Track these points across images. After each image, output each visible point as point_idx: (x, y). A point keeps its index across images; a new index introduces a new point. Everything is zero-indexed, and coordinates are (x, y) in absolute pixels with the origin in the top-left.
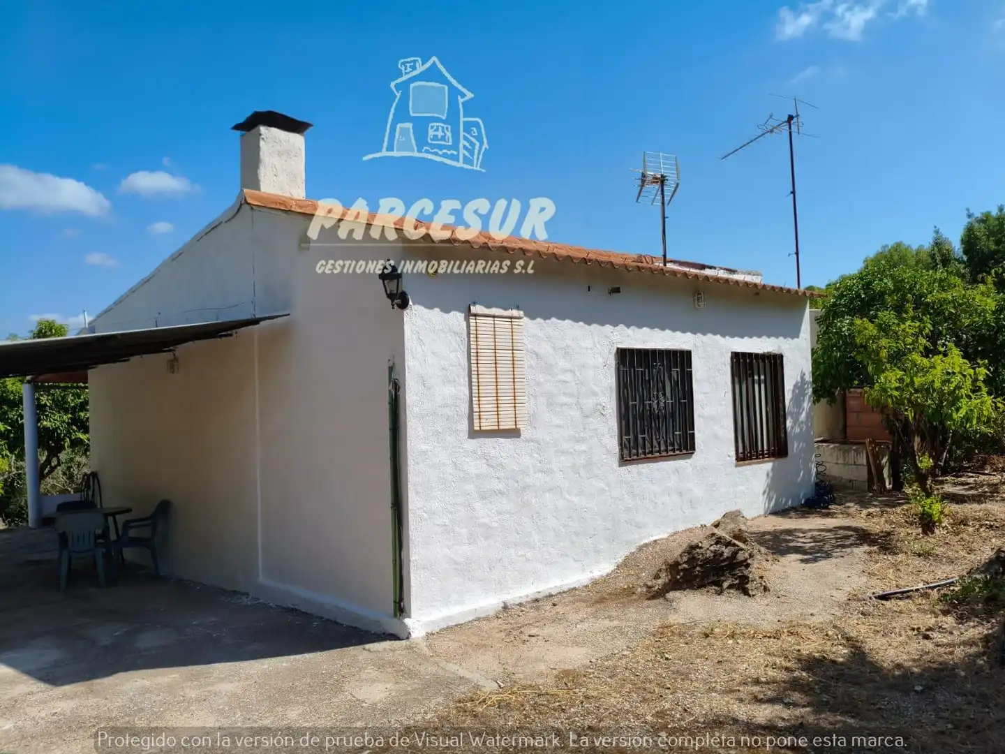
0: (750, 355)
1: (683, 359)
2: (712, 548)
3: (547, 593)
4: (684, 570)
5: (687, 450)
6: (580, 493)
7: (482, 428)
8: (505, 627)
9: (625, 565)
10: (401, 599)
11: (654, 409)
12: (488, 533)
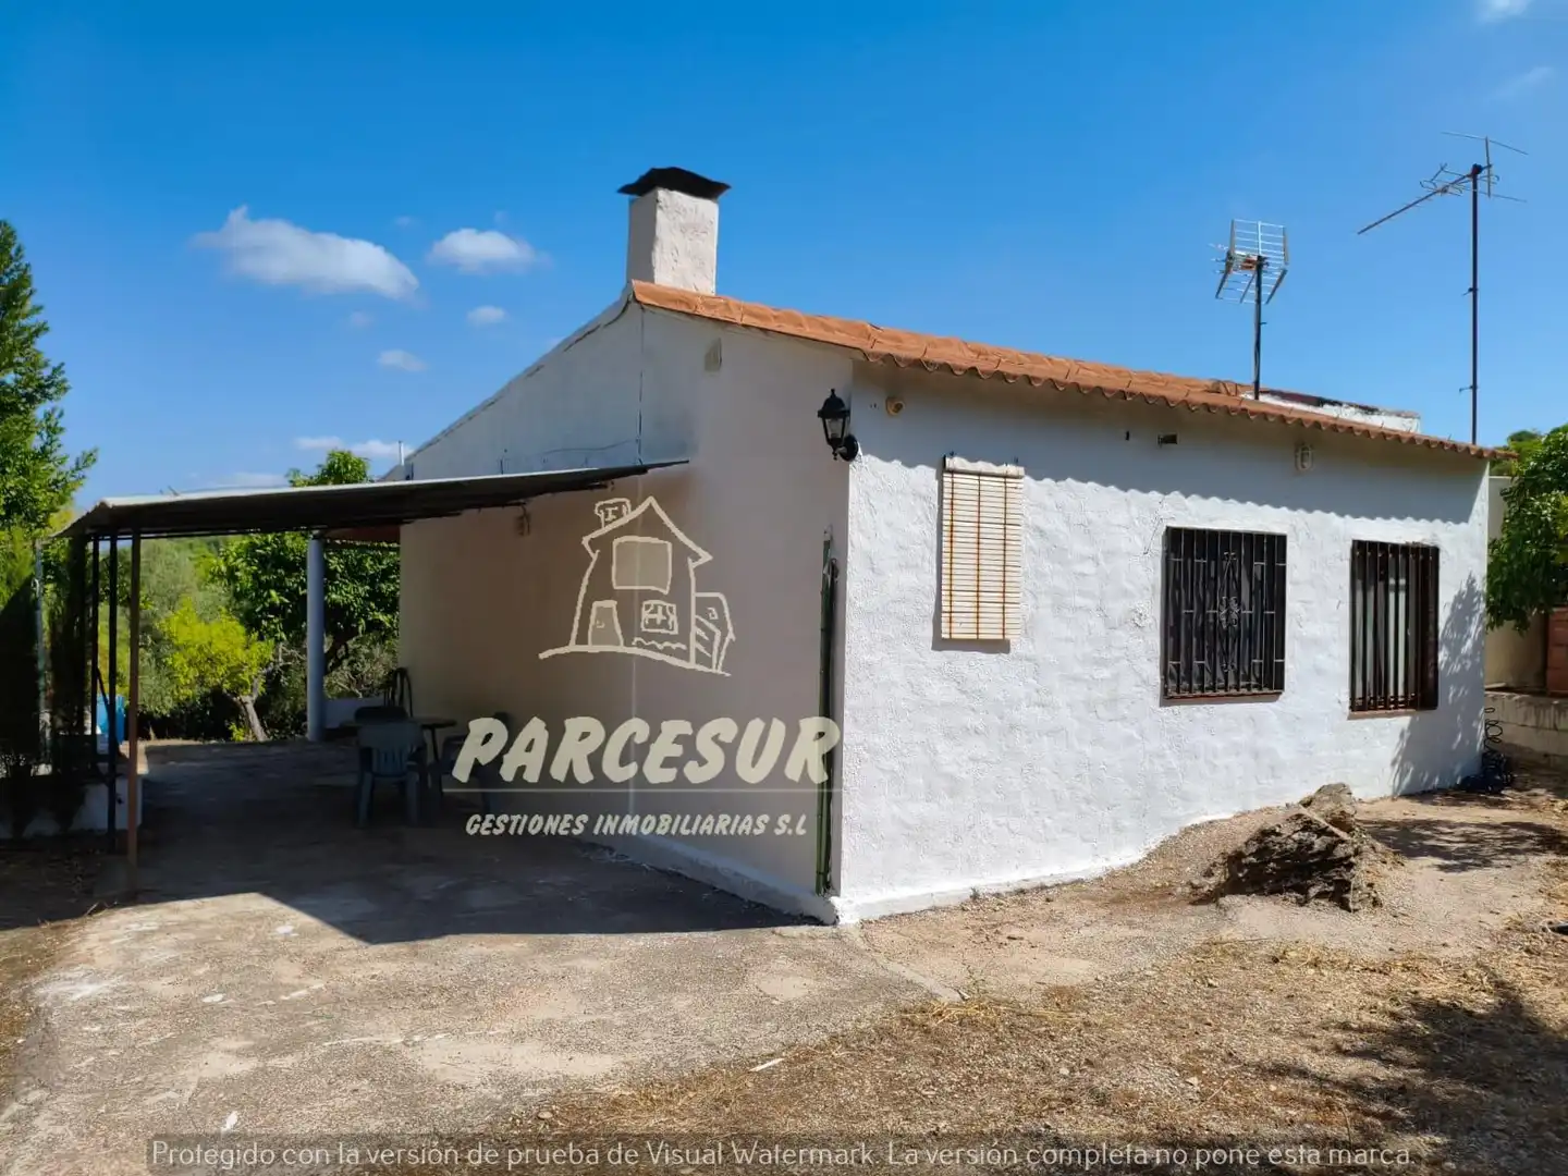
0: (1383, 545)
1: (1271, 548)
2: (1296, 836)
3: (1038, 883)
4: (1250, 865)
5: (1271, 688)
6: (1097, 741)
7: (954, 636)
8: (973, 923)
9: (1161, 852)
10: (828, 869)
11: (1220, 622)
12: (955, 787)
